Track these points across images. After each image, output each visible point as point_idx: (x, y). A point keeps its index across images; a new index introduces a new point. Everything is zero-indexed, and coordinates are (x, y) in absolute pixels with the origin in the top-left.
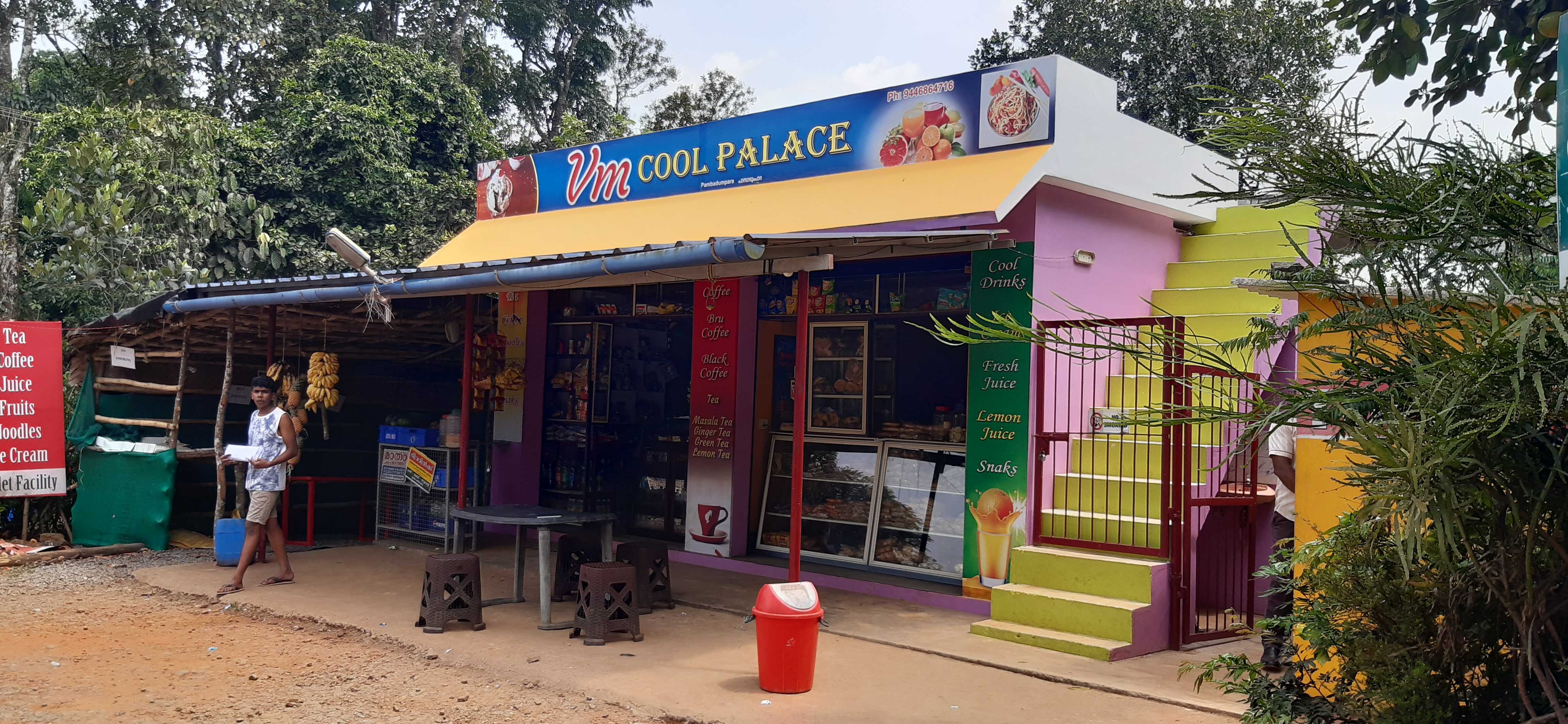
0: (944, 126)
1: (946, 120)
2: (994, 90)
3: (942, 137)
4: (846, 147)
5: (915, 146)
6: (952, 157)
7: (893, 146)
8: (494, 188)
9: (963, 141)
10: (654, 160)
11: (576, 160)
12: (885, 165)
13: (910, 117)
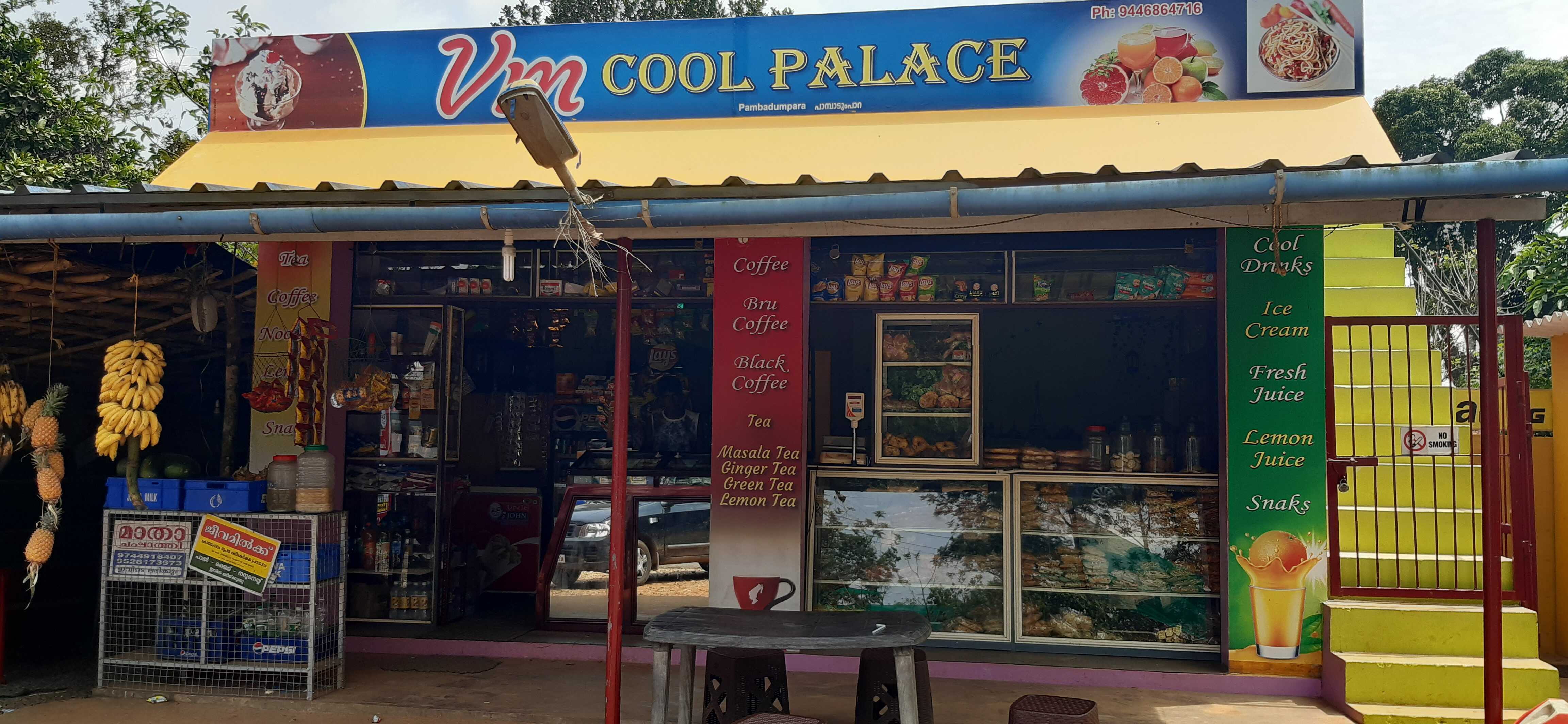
0: (1190, 58)
1: (1192, 52)
2: (1266, 22)
3: (1186, 73)
4: (1019, 74)
5: (1142, 81)
6: (1202, 100)
7: (1102, 78)
8: (256, 80)
9: (1220, 81)
10: (637, 65)
11: (457, 52)
12: (1091, 102)
13: (1131, 42)
